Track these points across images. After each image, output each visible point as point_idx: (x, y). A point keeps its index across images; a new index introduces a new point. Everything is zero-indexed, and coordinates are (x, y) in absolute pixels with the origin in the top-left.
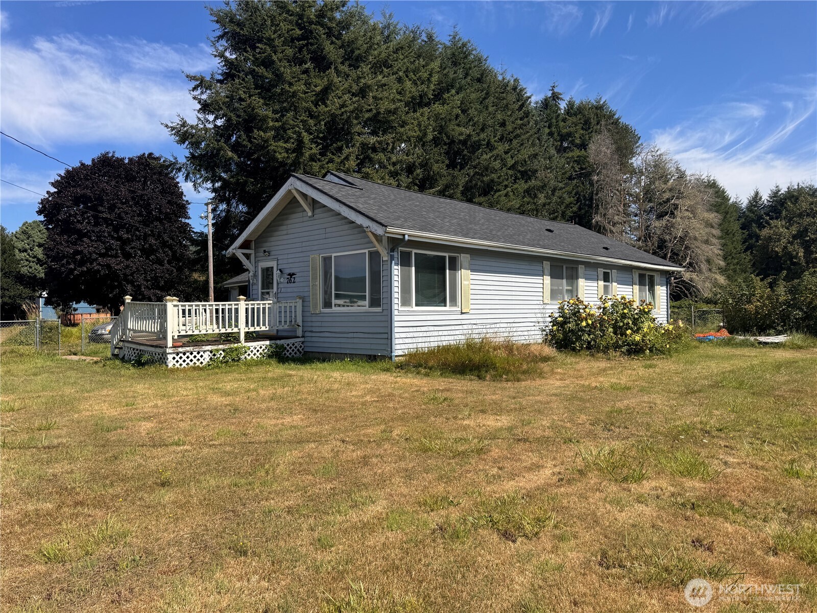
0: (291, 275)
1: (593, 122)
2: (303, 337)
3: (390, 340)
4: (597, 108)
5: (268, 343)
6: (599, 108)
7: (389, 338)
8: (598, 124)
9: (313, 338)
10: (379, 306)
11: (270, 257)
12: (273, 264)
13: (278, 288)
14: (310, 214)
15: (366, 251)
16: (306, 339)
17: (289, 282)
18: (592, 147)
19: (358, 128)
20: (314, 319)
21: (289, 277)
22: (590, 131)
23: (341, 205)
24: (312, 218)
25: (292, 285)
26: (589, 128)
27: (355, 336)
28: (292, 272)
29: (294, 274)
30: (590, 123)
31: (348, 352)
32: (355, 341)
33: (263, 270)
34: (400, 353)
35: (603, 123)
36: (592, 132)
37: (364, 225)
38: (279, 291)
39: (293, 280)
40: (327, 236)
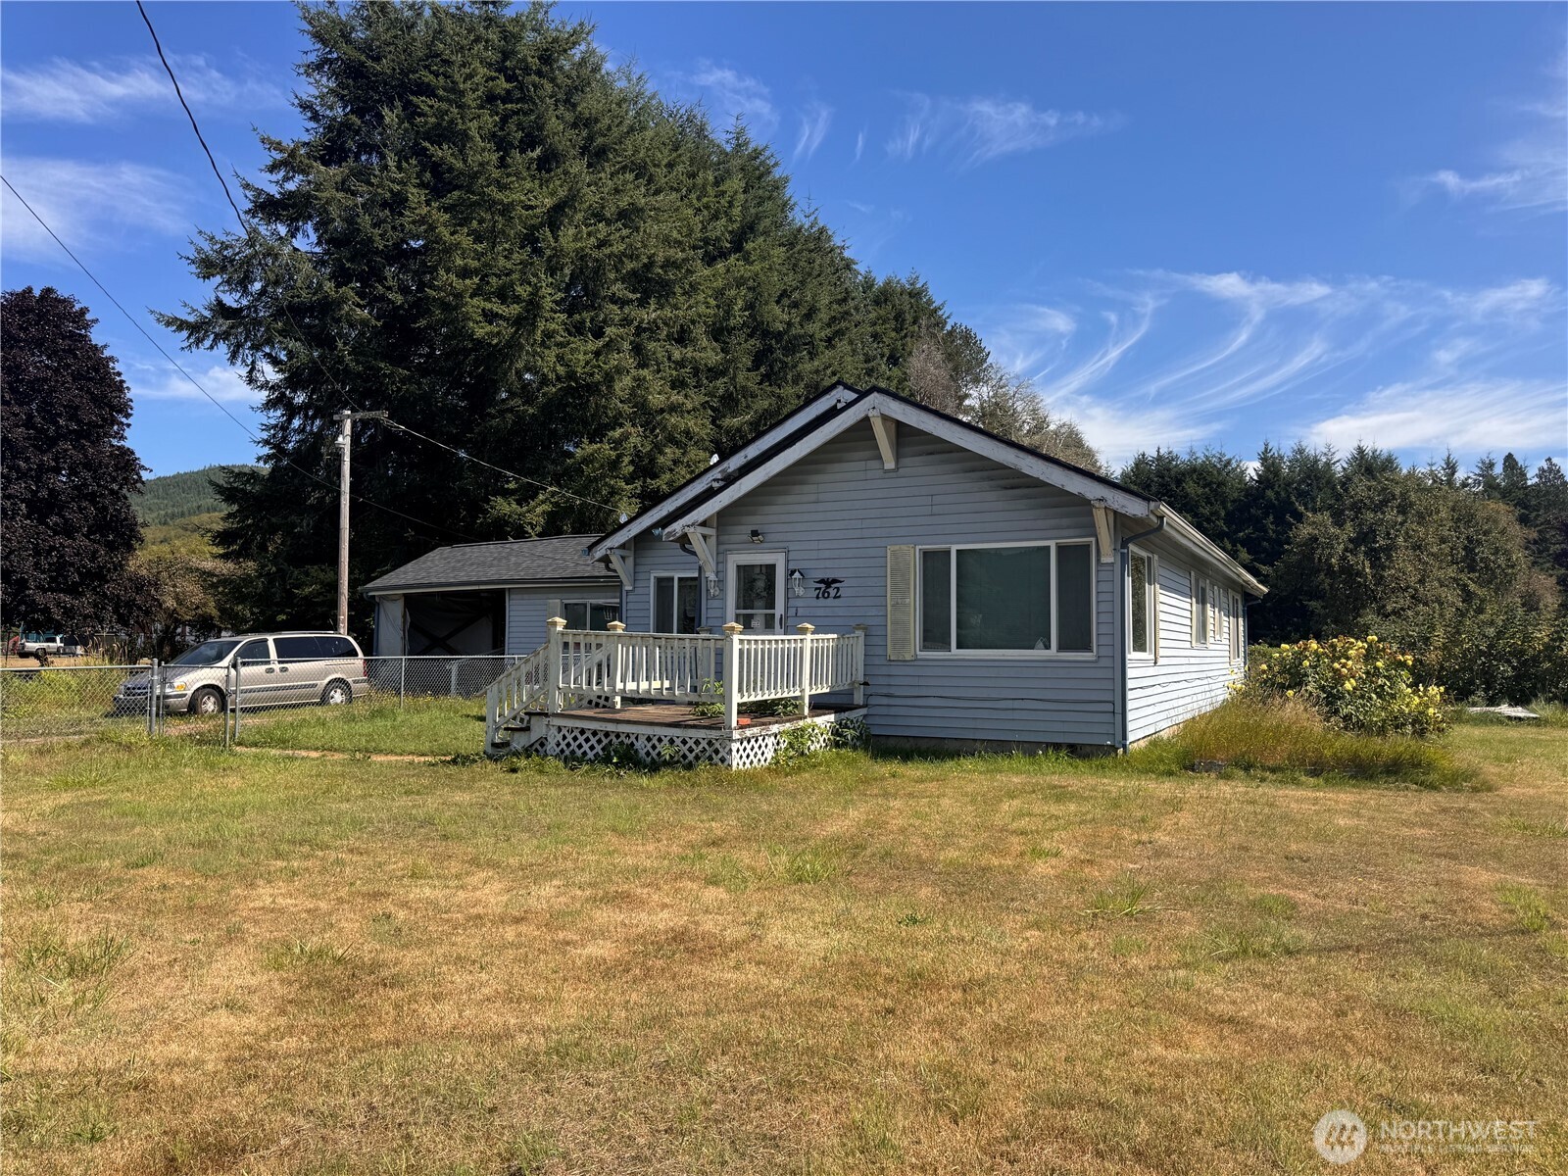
0: (828, 583)
1: (909, 318)
2: (865, 706)
3: (1119, 717)
4: (911, 295)
6: (916, 294)
7: (1118, 709)
8: (914, 323)
9: (893, 709)
10: (1087, 648)
11: (764, 545)
12: (778, 560)
13: (787, 608)
14: (890, 464)
15: (1052, 544)
16: (873, 711)
17: (825, 595)
18: (915, 363)
20: (894, 671)
21: (823, 586)
22: (903, 334)
24: (894, 475)
25: (830, 602)
26: (902, 330)
27: (1017, 704)
28: (830, 575)
29: (835, 581)
30: (904, 320)
31: (1017, 738)
32: (1017, 715)
33: (742, 569)
34: (1140, 734)
35: (923, 322)
36: (906, 336)
38: (792, 612)
39: (833, 592)
40: (936, 509)
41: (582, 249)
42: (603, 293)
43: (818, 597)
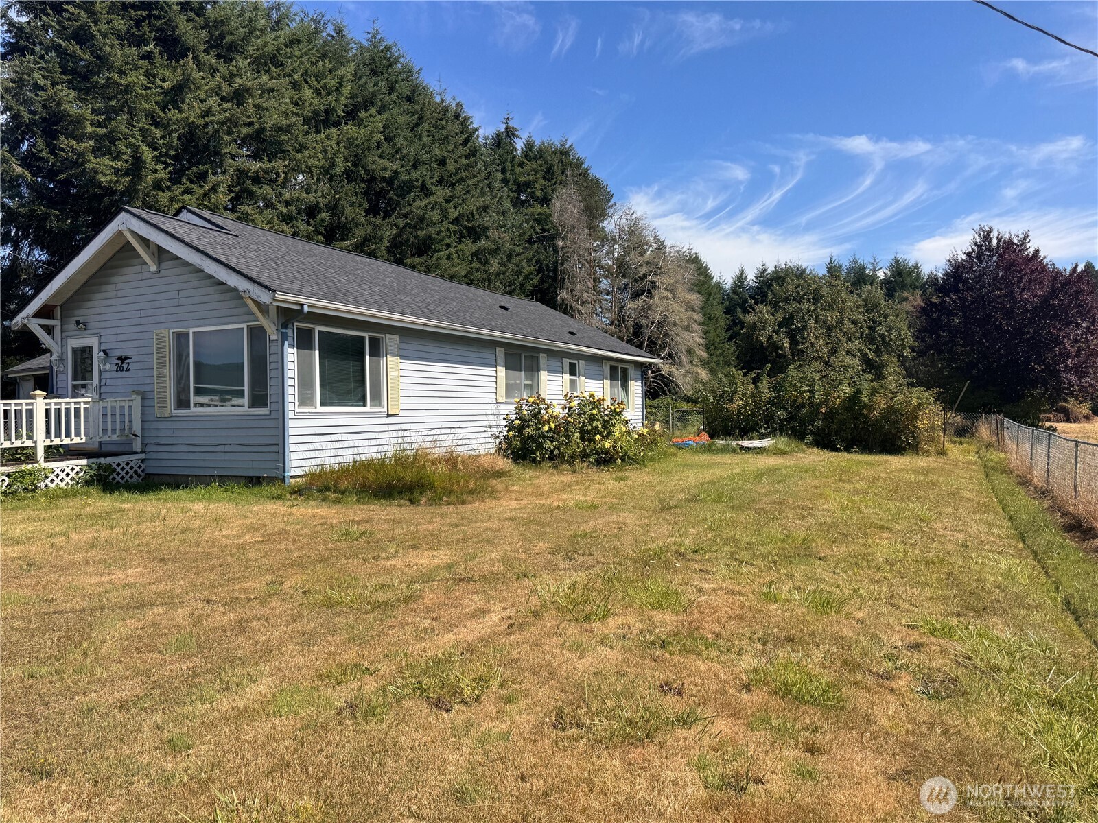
0: (123, 359)
1: (557, 170)
2: (143, 452)
3: (281, 456)
4: (561, 153)
5: (84, 462)
6: (565, 153)
7: (281, 451)
8: (563, 173)
9: (159, 454)
10: (265, 405)
11: (88, 332)
12: (93, 342)
13: (100, 379)
15: (244, 326)
16: (148, 456)
17: (120, 369)
18: (556, 203)
19: (232, 148)
20: (160, 425)
21: (120, 362)
22: (553, 182)
23: (204, 258)
24: (157, 275)
25: (124, 374)
26: (552, 179)
27: (227, 448)
28: (123, 354)
29: (127, 358)
30: (553, 172)
31: (216, 473)
32: (227, 456)
33: (75, 351)
34: (298, 472)
35: (569, 173)
36: (555, 183)
37: (241, 288)
38: (103, 384)
39: (125, 366)
40: (183, 301)
41: (187, 118)
42: (223, 152)
43: (117, 371)
